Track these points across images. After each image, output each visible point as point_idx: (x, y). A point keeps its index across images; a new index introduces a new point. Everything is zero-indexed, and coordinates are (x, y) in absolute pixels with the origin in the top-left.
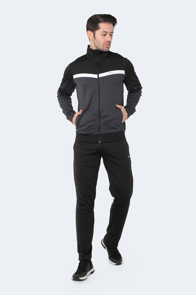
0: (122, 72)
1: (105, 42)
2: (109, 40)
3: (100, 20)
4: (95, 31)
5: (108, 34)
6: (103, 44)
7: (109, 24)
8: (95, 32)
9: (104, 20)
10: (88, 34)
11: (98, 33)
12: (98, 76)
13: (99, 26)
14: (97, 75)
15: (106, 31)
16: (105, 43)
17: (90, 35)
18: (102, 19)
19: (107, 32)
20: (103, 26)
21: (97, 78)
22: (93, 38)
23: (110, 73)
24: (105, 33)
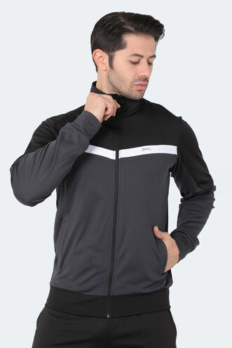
0: (172, 150)
1: (137, 78)
2: (146, 74)
3: (126, 27)
4: (113, 50)
5: (144, 61)
6: (132, 83)
7: (147, 37)
8: (112, 53)
9: (136, 28)
10: (96, 57)
11: (121, 57)
12: (117, 155)
13: (123, 42)
14: (115, 152)
15: (140, 53)
16: (136, 81)
17: (101, 59)
18: (132, 26)
19: (142, 57)
20: (134, 42)
21: (114, 158)
22: (108, 67)
23: (144, 149)
24: (135, 59)
